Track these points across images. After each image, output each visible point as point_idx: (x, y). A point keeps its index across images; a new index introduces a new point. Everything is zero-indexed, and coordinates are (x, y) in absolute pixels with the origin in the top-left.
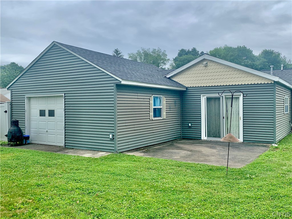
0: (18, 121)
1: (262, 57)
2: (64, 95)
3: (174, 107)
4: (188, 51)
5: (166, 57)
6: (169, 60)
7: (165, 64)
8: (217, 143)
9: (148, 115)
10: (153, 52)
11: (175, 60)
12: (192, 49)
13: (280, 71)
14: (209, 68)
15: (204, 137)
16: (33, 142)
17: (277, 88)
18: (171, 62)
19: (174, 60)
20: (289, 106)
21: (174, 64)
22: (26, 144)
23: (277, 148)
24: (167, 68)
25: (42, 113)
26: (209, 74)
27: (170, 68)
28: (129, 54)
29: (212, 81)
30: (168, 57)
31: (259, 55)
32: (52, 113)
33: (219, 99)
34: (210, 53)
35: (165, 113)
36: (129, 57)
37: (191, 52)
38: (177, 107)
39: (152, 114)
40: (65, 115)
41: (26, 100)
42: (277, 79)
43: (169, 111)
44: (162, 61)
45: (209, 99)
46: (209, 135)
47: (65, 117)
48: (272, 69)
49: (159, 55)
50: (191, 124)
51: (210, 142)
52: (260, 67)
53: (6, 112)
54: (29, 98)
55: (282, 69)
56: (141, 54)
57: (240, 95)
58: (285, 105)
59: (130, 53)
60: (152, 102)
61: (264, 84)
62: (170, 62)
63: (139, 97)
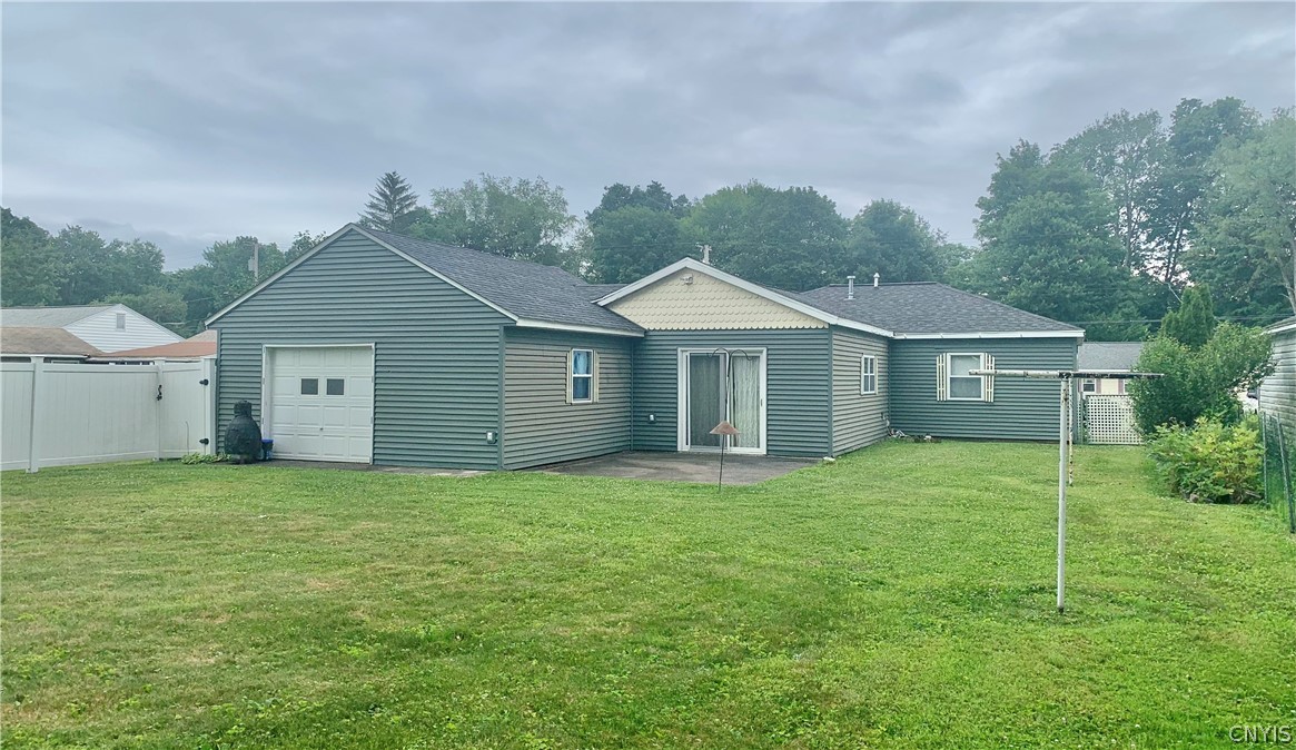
0: (250, 405)
1: (864, 225)
2: (373, 345)
3: (616, 376)
4: (636, 190)
5: (566, 211)
6: (573, 218)
7: (560, 232)
8: (710, 457)
9: (563, 392)
10: (518, 190)
11: (593, 218)
12: (651, 186)
13: (871, 288)
14: (696, 288)
15: (683, 445)
16: (281, 456)
17: (835, 337)
18: (581, 226)
19: (590, 217)
20: (877, 378)
21: (591, 234)
22: (264, 460)
23: (831, 463)
24: (564, 244)
25: (309, 387)
26: (697, 303)
27: (577, 246)
28: (436, 193)
29: (703, 318)
30: (570, 210)
31: (857, 217)
32: (336, 387)
33: (716, 358)
34: (705, 204)
35: (597, 390)
36: (434, 202)
37: (644, 194)
38: (622, 376)
39: (570, 390)
40: (375, 390)
41: (264, 355)
42: (834, 320)
43: (605, 386)
44: (550, 222)
45: (694, 359)
46: (694, 441)
47: (375, 396)
48: (851, 283)
49: (539, 202)
50: (655, 417)
51: (698, 455)
52: (855, 253)
53: (205, 382)
54: (272, 351)
55: (876, 284)
56: (478, 194)
57: (761, 352)
58: (863, 374)
59: (438, 190)
60: (571, 364)
61: (810, 328)
62: (577, 226)
63: (546, 353)
